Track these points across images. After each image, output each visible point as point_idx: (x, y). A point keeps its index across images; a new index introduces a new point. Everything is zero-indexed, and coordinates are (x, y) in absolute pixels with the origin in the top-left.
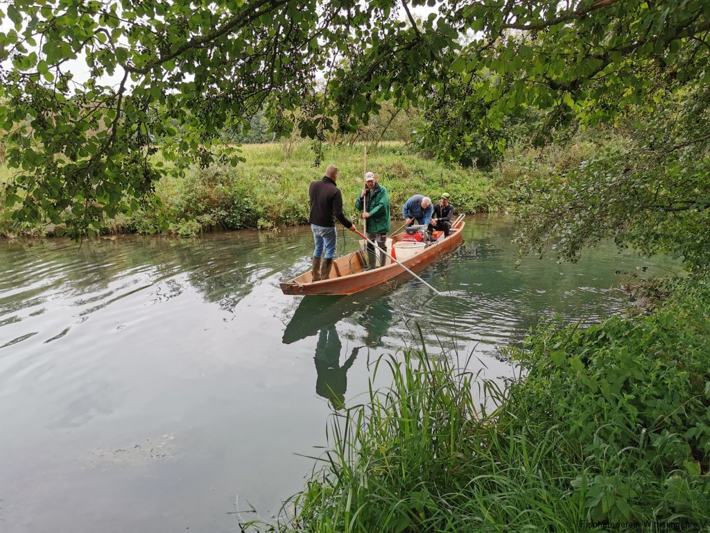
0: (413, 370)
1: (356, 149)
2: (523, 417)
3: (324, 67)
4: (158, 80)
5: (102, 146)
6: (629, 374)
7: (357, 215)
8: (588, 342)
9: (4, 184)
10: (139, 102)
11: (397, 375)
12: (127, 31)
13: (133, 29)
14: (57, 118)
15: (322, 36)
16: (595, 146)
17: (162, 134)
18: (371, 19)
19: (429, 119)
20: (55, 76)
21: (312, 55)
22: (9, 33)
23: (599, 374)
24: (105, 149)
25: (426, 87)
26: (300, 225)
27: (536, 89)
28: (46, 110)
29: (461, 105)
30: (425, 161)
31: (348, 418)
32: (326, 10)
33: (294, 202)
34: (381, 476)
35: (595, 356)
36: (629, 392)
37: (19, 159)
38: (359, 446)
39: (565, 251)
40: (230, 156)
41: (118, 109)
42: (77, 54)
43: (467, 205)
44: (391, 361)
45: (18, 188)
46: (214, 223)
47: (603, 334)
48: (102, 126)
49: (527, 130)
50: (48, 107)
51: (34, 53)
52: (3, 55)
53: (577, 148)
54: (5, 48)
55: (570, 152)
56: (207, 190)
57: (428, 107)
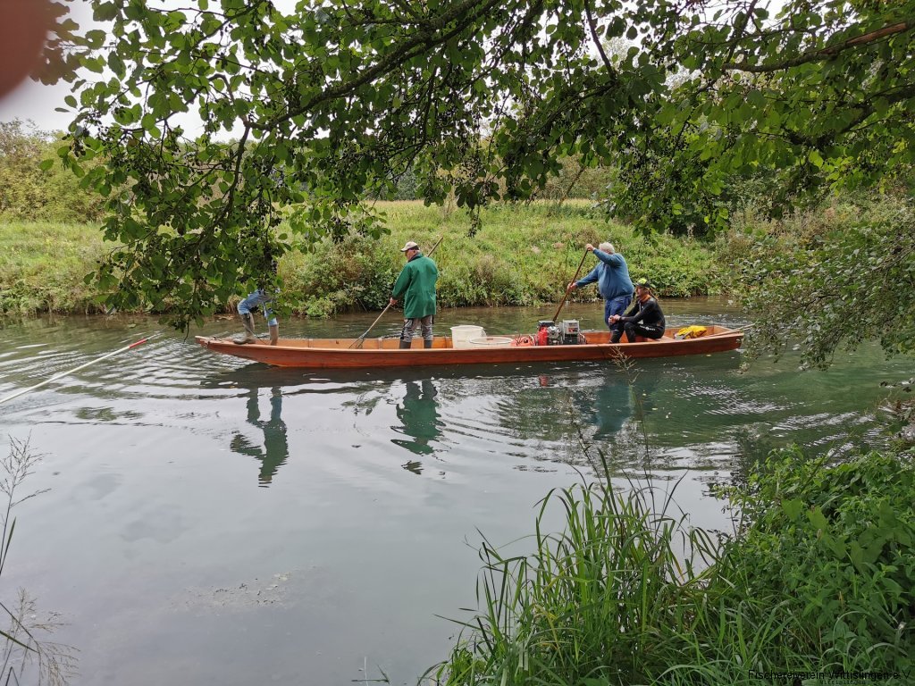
0: (594, 512)
1: (534, 210)
2: (741, 587)
3: (491, 113)
4: (285, 137)
5: (216, 217)
6: (890, 536)
7: (532, 295)
8: (836, 486)
9: (99, 262)
10: (261, 164)
11: (572, 516)
12: (248, 79)
13: (256, 77)
14: (163, 182)
15: (490, 77)
16: (857, 209)
17: (288, 201)
18: (553, 56)
19: (625, 181)
20: (162, 132)
21: (477, 99)
22: (110, 82)
23: (848, 533)
24: (220, 221)
25: (622, 140)
26: (459, 306)
27: (771, 144)
28: (151, 172)
29: (668, 162)
30: (623, 227)
31: (506, 572)
32: (496, 45)
33: (450, 278)
34: (548, 653)
35: (844, 507)
36: (890, 562)
37: (116, 230)
38: (519, 609)
39: (810, 354)
40: (372, 226)
41: (237, 172)
42: (189, 105)
43: (679, 285)
44: (565, 498)
45: (115, 268)
46: (350, 302)
47: (858, 475)
48: (217, 193)
49: (764, 188)
50: (153, 168)
51: (138, 105)
52: (103, 108)
53: (833, 212)
54: (106, 100)
55: (823, 217)
56: (343, 261)
57: (624, 165)
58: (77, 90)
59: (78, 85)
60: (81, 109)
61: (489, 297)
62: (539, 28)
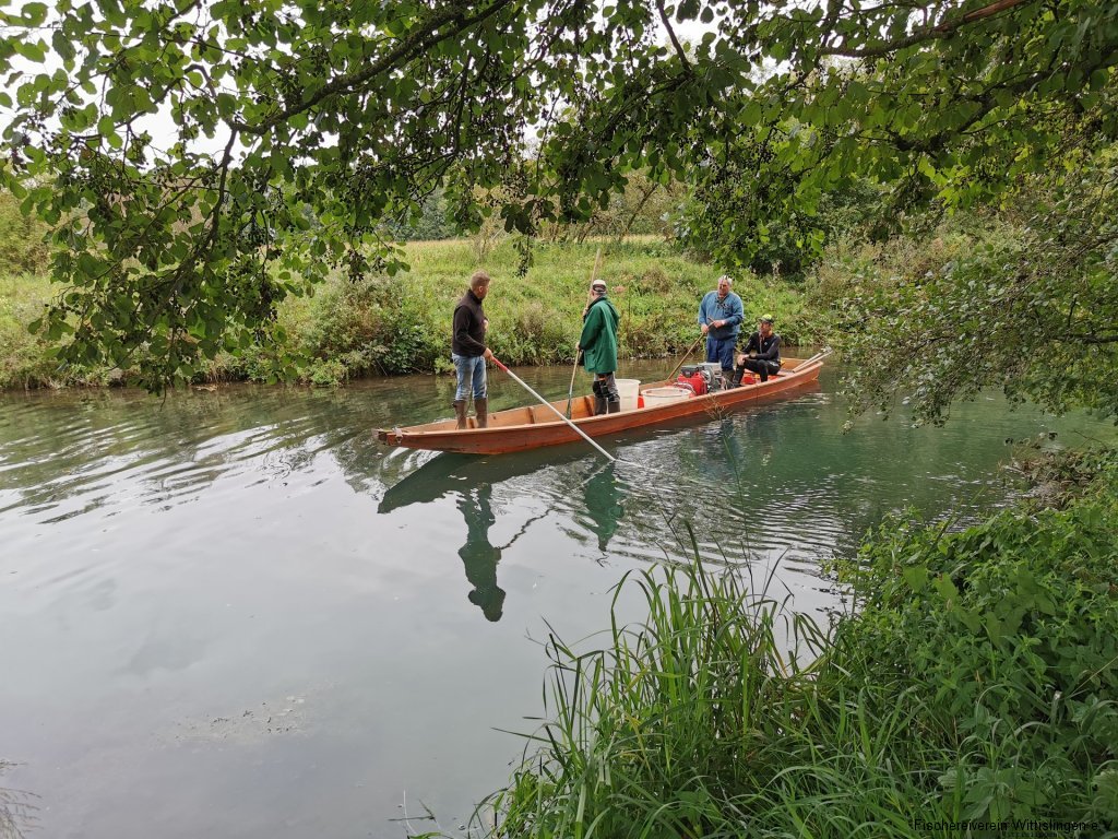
0: (681, 596)
1: (588, 248)
2: (859, 674)
3: (537, 120)
4: (283, 143)
5: (197, 247)
6: (1031, 605)
8: (963, 553)
9: (47, 306)
10: (254, 178)
11: (655, 603)
12: (233, 68)
13: (244, 65)
14: (127, 204)
15: (536, 72)
16: (969, 239)
17: (289, 228)
18: (613, 44)
19: (702, 200)
20: (124, 140)
21: (519, 102)
22: (55, 75)
23: (982, 604)
24: (201, 252)
25: (698, 150)
27: (874, 151)
28: (110, 192)
29: (753, 177)
30: (697, 267)
31: (578, 672)
32: (542, 31)
34: (632, 766)
35: (975, 576)
36: (1032, 634)
37: (69, 268)
38: (596, 718)
39: (923, 408)
40: (387, 260)
41: (222, 190)
42: (158, 105)
44: (645, 582)
45: (68, 312)
46: (366, 365)
47: (989, 539)
48: (197, 216)
49: (860, 216)
50: (113, 187)
51: (93, 105)
52: (46, 109)
53: (941, 242)
54: (51, 98)
55: (930, 250)
56: (355, 314)
57: (700, 181)
58: (11, 85)
59: (13, 77)
60: (19, 109)
61: (539, 354)
62: (595, 9)
